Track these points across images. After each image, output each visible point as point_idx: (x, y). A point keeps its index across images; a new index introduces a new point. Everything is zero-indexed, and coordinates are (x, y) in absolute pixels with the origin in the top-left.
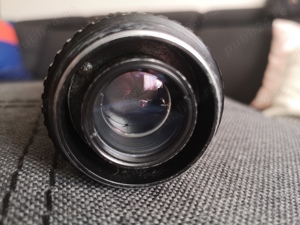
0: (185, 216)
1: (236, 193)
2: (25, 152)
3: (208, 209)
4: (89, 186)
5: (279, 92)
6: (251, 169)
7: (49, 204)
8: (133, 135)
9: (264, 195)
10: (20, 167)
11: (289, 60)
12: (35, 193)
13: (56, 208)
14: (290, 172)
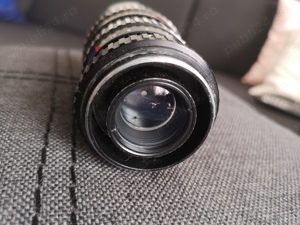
0: (175, 197)
1: (215, 183)
2: (48, 130)
3: (193, 194)
4: (102, 165)
5: (272, 71)
6: (230, 163)
7: (73, 178)
8: (142, 129)
9: (236, 186)
10: (46, 144)
11: (289, 38)
12: (61, 168)
13: (79, 182)
14: (260, 169)
